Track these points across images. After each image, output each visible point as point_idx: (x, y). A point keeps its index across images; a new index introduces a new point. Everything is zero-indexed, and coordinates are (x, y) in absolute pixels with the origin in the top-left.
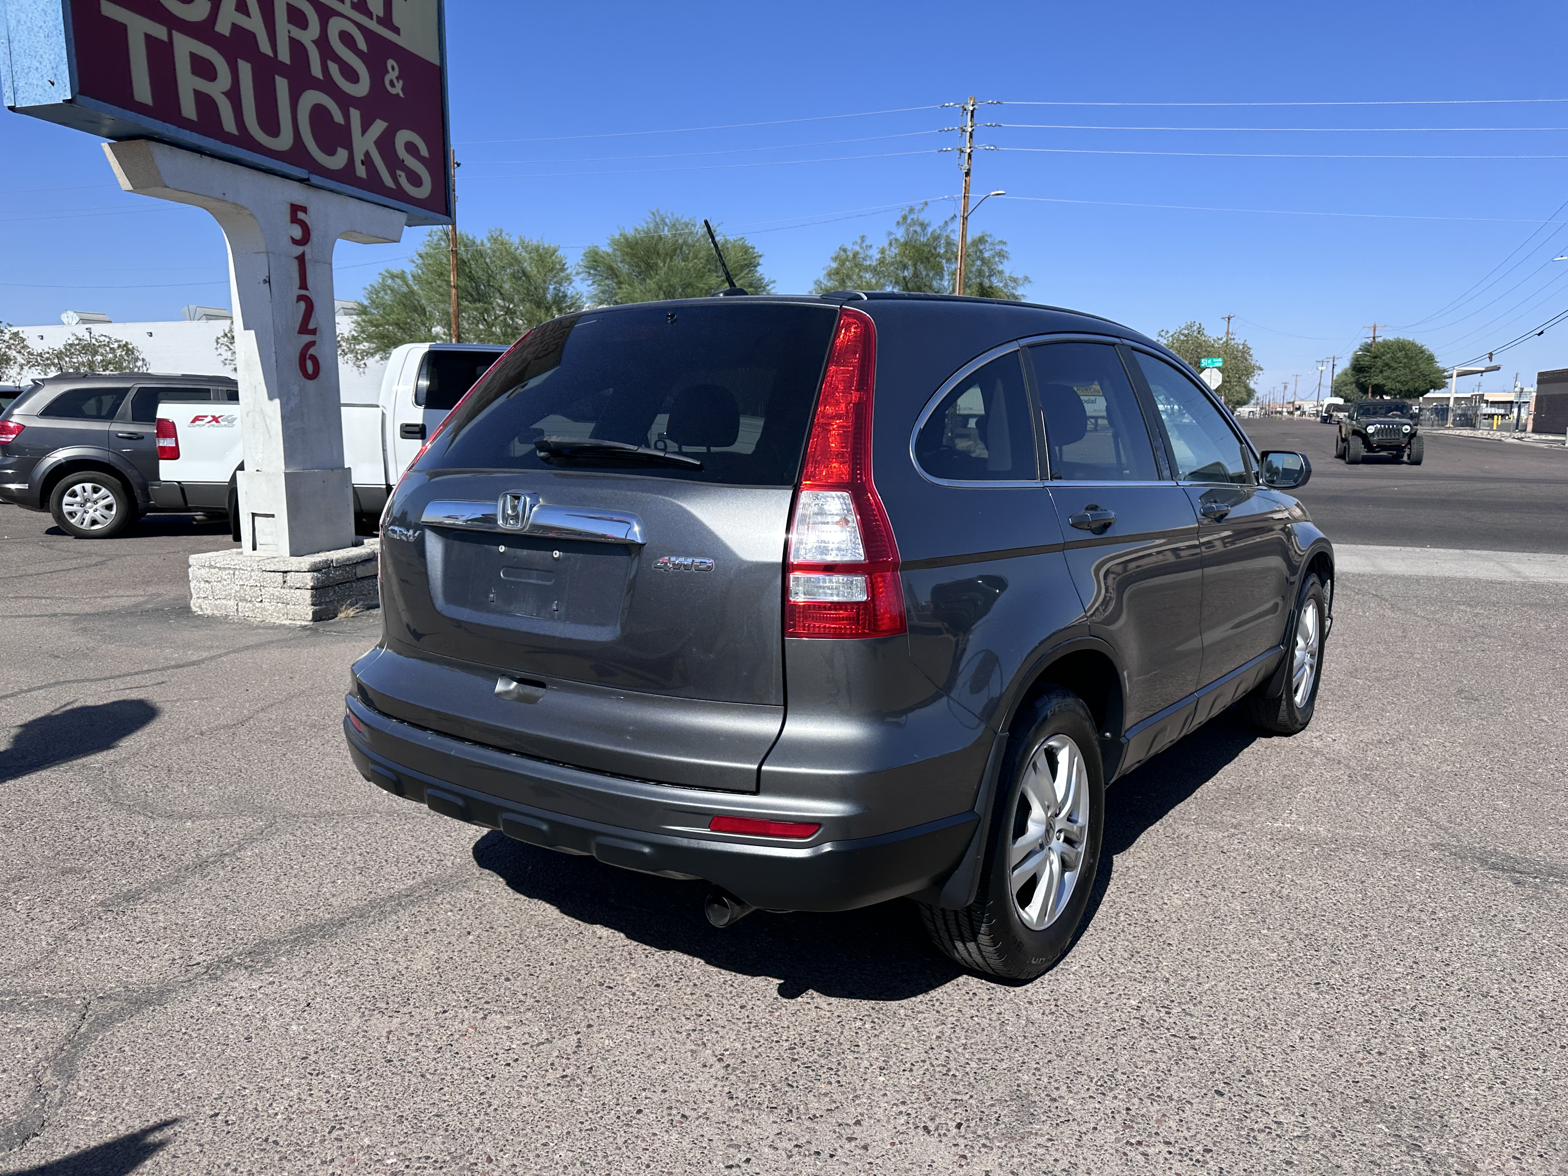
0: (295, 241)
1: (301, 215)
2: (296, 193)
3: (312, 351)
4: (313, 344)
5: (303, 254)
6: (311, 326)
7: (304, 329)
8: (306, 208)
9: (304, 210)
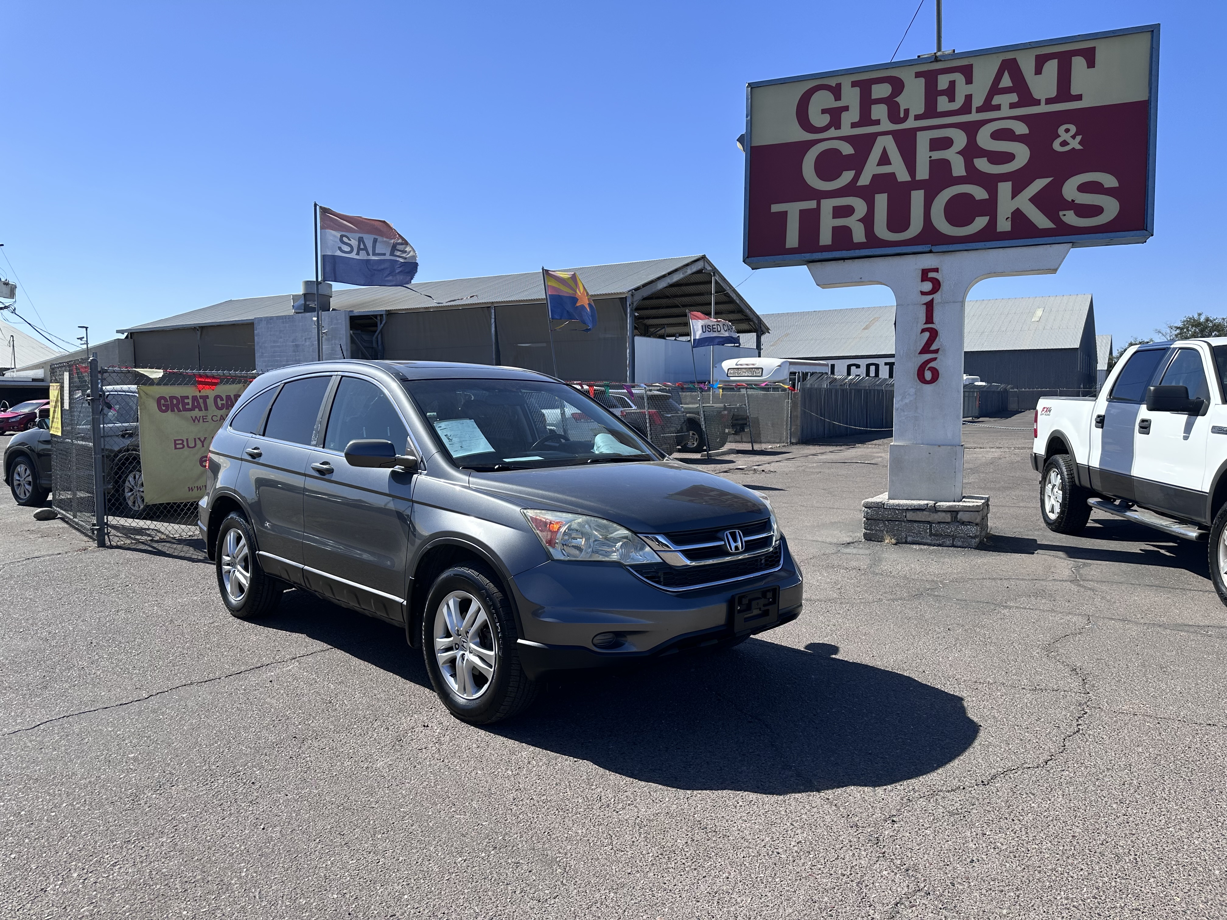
0: (923, 293)
1: (931, 275)
2: (928, 261)
3: (932, 364)
4: (935, 359)
5: (932, 301)
6: (934, 347)
7: (926, 349)
8: (938, 269)
9: (936, 270)
